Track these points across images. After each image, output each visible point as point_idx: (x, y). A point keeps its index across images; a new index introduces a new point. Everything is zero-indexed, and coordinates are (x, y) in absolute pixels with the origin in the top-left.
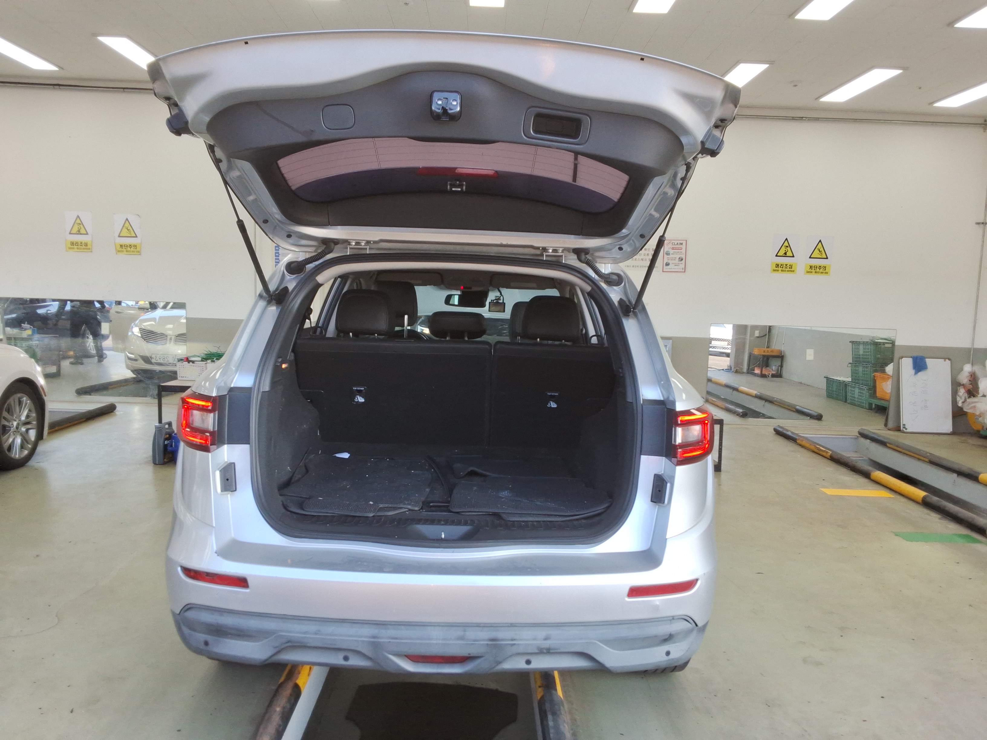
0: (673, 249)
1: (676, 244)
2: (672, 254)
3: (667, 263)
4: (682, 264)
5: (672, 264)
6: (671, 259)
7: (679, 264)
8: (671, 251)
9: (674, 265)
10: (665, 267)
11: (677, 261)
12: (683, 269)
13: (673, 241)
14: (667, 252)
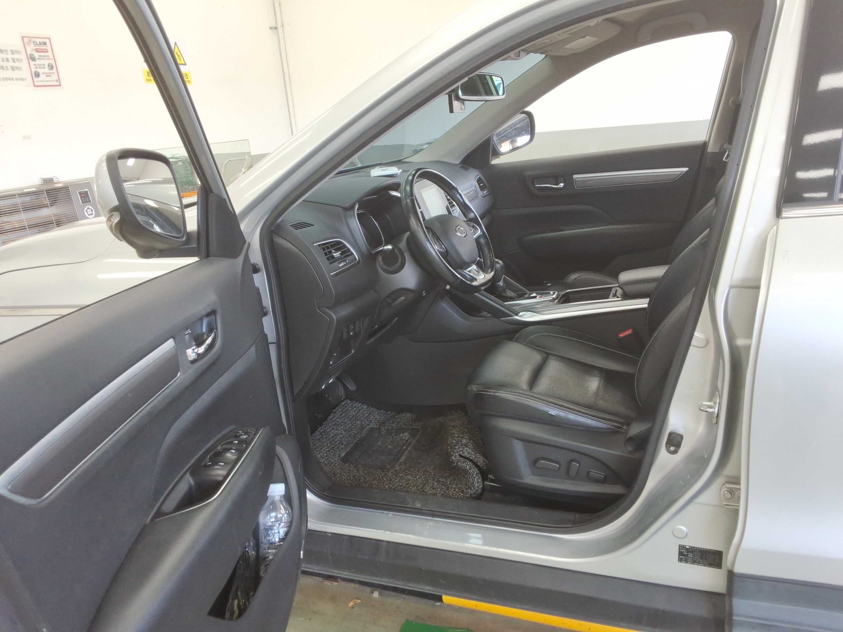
0: (37, 51)
1: (38, 43)
2: (38, 59)
3: (36, 73)
4: (54, 73)
5: (43, 73)
6: (40, 66)
7: (50, 73)
8: (36, 55)
9: (45, 75)
10: (36, 79)
11: (46, 70)
12: (57, 82)
13: (34, 40)
14: (31, 56)
